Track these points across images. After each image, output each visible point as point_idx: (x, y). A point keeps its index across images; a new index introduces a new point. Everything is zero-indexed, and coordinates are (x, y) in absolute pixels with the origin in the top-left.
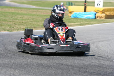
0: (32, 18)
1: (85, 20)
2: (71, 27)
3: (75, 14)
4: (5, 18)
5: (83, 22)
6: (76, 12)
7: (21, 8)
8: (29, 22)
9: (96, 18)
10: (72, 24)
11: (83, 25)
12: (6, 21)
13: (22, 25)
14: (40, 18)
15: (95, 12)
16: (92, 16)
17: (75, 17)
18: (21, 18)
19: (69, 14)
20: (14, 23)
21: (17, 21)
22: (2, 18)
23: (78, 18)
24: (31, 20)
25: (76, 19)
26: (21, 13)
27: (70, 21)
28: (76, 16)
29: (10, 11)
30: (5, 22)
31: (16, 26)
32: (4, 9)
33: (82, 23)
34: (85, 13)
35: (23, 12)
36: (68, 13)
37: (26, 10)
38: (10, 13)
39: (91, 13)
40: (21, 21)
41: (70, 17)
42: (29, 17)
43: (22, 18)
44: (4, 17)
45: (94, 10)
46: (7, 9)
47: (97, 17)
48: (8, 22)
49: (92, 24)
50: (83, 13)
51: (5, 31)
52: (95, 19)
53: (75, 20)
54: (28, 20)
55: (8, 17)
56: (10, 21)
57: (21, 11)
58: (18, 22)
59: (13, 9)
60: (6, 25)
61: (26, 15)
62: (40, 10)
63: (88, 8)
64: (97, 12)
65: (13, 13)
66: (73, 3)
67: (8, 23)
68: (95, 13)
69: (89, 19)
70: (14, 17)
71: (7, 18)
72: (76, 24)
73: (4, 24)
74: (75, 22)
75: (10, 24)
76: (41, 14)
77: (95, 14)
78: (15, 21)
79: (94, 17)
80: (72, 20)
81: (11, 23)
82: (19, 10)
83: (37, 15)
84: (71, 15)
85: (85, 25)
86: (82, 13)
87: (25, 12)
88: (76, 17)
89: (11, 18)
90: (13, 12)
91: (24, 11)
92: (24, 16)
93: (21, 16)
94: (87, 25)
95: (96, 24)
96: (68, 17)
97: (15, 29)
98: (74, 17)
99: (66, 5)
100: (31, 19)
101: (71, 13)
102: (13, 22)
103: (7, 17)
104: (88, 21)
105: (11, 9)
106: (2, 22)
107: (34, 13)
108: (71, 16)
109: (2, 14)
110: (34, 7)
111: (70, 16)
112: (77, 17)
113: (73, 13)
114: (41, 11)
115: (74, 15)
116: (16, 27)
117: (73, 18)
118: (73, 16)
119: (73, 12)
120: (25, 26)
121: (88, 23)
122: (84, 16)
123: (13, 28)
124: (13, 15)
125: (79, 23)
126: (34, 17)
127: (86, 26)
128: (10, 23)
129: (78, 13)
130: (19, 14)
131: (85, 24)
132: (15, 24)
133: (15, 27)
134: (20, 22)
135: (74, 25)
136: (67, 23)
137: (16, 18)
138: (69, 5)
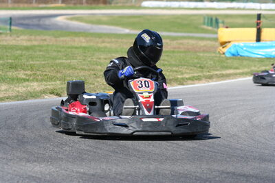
1: (261, 60)
2: (229, 79)
3: (235, 46)
4: (69, 61)
5: (255, 66)
6: (237, 44)
7: (100, 35)
10: (231, 71)
12: (72, 69)
17: (236, 54)
19: (221, 48)
20: (93, 72)
21: (99, 67)
22: (60, 61)
23: (243, 56)
25: (239, 59)
26: (106, 47)
27: (225, 65)
28: (237, 52)
29: (76, 44)
30: (71, 71)
31: (99, 80)
32: (62, 39)
33: (253, 68)
34: (259, 44)
35: (108, 45)
36: (217, 44)
37: (113, 40)
38: (76, 48)
39: (274, 44)
41: (223, 56)
44: (67, 60)
46: (67, 39)
48: (78, 71)
50: (255, 45)
53: (236, 63)
55: (76, 59)
56: (83, 69)
57: (103, 42)
59: (82, 39)
63: (266, 32)
65: (84, 48)
66: (220, 21)
67: (80, 74)
69: (269, 59)
70: (89, 59)
71: (74, 62)
72: (240, 71)
73: (70, 76)
74: (237, 68)
78: (93, 67)
80: (228, 61)
81: (87, 73)
82: (97, 39)
84: (225, 50)
86: (252, 45)
87: (113, 46)
88: (238, 54)
89: (84, 60)
90: (84, 45)
91: (109, 42)
93: (105, 56)
96: (218, 55)
97: (97, 86)
98: (233, 55)
99: (204, 24)
101: (223, 44)
102: (90, 70)
103: (73, 59)
105: (76, 39)
106: (64, 71)
108: (224, 54)
109: (60, 51)
110: (127, 31)
111: (221, 52)
112: (241, 54)
113: (229, 45)
115: (233, 51)
116: (98, 82)
117: (230, 58)
118: (230, 52)
119: (229, 42)
122: (256, 51)
123: (92, 86)
124: (85, 53)
125: (246, 70)
129: (242, 44)
130: (99, 50)
132: (96, 76)
133: (96, 84)
135: (235, 75)
136: (217, 70)
137: (95, 60)
138: (211, 25)
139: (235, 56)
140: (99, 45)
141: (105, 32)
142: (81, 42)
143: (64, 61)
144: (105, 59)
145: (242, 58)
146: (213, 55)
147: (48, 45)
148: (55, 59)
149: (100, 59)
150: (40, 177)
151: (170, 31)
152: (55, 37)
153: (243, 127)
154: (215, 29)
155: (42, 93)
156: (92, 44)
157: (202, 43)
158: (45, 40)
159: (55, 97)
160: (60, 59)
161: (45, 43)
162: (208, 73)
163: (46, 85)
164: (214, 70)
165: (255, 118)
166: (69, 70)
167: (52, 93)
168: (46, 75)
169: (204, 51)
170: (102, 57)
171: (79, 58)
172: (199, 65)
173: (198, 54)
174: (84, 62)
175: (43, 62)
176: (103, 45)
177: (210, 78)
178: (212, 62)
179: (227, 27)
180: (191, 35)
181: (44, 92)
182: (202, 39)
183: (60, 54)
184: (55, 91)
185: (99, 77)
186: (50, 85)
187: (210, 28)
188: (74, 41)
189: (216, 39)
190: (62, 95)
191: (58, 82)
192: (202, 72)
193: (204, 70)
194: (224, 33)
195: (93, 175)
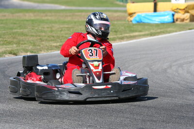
0: (68, 28)
1: (157, 25)
2: (136, 39)
3: (139, 16)
4: (22, 30)
5: (153, 29)
6: (140, 14)
7: (44, 11)
8: (65, 35)
9: (175, 21)
10: (137, 34)
11: (154, 35)
12: (24, 35)
13: (53, 40)
14: (80, 27)
15: (173, 11)
16: (169, 19)
18: (49, 29)
19: (129, 17)
20: (39, 38)
21: (44, 34)
22: (16, 30)
23: (144, 23)
24: (67, 32)
25: (142, 25)
26: (48, 20)
27: (132, 29)
28: (141, 20)
29: (27, 18)
30: (24, 37)
31: (43, 43)
32: (17, 14)
33: (152, 31)
34: (156, 14)
35: (50, 18)
36: (126, 15)
37: (53, 14)
38: (27, 21)
39: (166, 14)
40: (50, 34)
41: (130, 23)
42: (61, 26)
43: (51, 28)
44: (20, 29)
45: (172, 9)
46: (21, 14)
47: (177, 20)
48: (28, 37)
49: (169, 32)
51: (27, 52)
52: (174, 23)
53: (140, 28)
54: (61, 31)
55: (27, 29)
56: (32, 36)
57: (46, 16)
58: (45, 36)
59: (32, 14)
60: (26, 42)
61: (55, 22)
62: (77, 14)
63: (160, 5)
64: (176, 11)
65: (33, 21)
68: (173, 13)
69: (163, 24)
70: (36, 28)
71: (25, 31)
72: (143, 33)
73: (23, 41)
74: (140, 31)
75: (33, 40)
76: (80, 20)
77: (173, 15)
78: (40, 34)
79: (172, 20)
80: (134, 26)
81: (35, 38)
82: (42, 14)
83: (75, 23)
84: (132, 19)
85: (158, 35)
86: (150, 14)
87: (53, 18)
88: (141, 22)
89: (33, 29)
90: (33, 18)
91: (50, 16)
92: (53, 25)
93: (48, 26)
94: (161, 34)
95: (176, 31)
96: (127, 22)
98: (138, 22)
100: (65, 29)
101: (131, 15)
102: (36, 36)
103: (25, 29)
104: (162, 27)
105: (27, 14)
106: (19, 38)
107: (69, 19)
108: (131, 21)
110: (63, 7)
111: (129, 20)
112: (143, 21)
113: (135, 16)
114: (79, 14)
115: (138, 19)
116: (43, 44)
117: (136, 24)
118: (136, 20)
119: (135, 13)
120: (58, 42)
121: (162, 30)
122: (154, 19)
123: (39, 47)
124: (33, 24)
125: (147, 32)
126: (70, 26)
127: (160, 36)
128: (31, 39)
129: (143, 15)
130: (43, 21)
131: (159, 33)
132: (42, 40)
133: (42, 46)
134: (48, 37)
135: (139, 36)
136: (127, 33)
137: (40, 29)
138: (122, 1)
139: (140, 23)
140: (43, 18)
141: (47, 8)
142: (30, 16)
143: (18, 30)
144: (48, 28)
145: (144, 24)
146: (124, 22)
147: (7, 20)
148: (12, 29)
149: (44, 28)
150: (3, 112)
151: (93, 6)
152: (12, 13)
153: (145, 72)
154: (125, 4)
155: (3, 54)
156: (38, 18)
157: (116, 15)
158: (5, 16)
159: (12, 56)
160: (15, 29)
161: (5, 18)
162: (120, 36)
163: (6, 48)
164: (125, 33)
165: (153, 66)
166: (22, 37)
167: (10, 53)
168: (6, 41)
169: (117, 20)
170: (45, 26)
171: (29, 28)
172: (113, 30)
173: (113, 22)
174: (33, 31)
175: (4, 32)
176: (46, 18)
177: (122, 39)
178: (123, 28)
179: (133, 3)
180: (108, 8)
181: (5, 53)
182: (116, 11)
183: (15, 25)
184: (12, 52)
185: (44, 41)
186: (9, 48)
187: (121, 3)
188: (25, 16)
189: (125, 11)
190: (18, 54)
191: (15, 45)
192: (116, 35)
193: (118, 33)
194: (131, 7)
195: (40, 110)
